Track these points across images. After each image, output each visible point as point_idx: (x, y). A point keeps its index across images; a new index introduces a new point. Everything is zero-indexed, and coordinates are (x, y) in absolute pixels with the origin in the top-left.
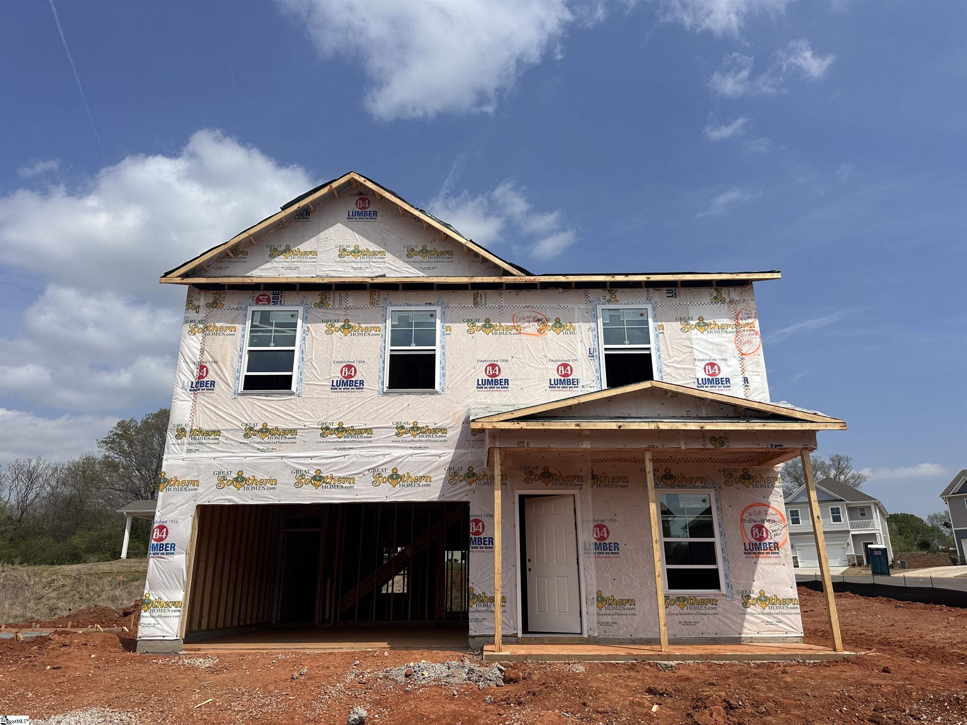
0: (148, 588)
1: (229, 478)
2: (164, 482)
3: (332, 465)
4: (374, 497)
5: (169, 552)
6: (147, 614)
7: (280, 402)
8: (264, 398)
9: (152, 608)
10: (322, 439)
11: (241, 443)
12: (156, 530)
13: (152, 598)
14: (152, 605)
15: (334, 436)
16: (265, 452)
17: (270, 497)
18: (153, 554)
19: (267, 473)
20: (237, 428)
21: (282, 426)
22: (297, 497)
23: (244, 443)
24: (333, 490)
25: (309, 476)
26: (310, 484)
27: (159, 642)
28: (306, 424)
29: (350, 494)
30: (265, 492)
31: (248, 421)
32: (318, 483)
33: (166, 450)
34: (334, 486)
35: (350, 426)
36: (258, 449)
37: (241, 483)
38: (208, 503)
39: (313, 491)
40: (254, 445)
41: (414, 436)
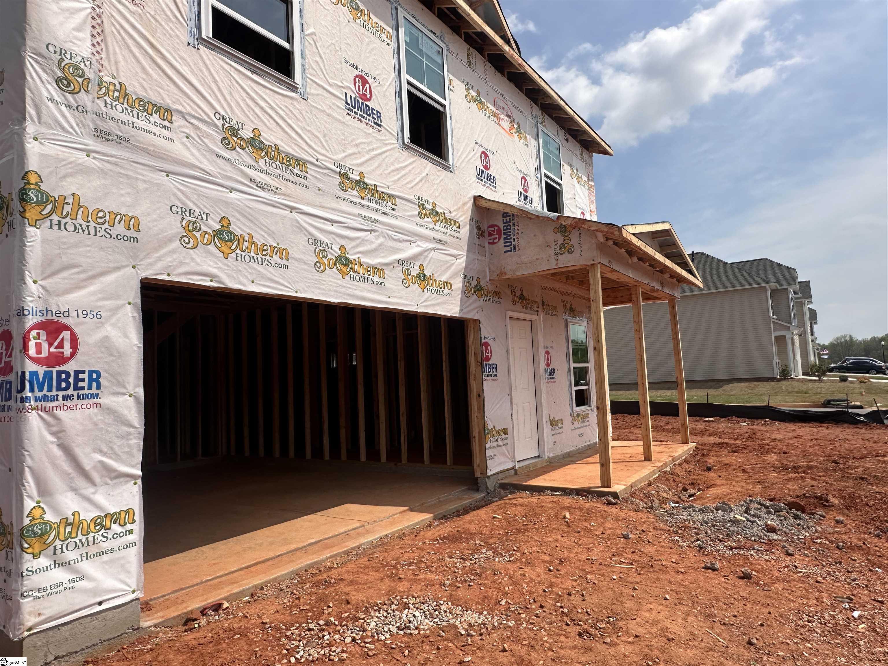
0: (34, 493)
1: (204, 228)
2: (44, 203)
3: (358, 241)
4: (406, 302)
5: (86, 392)
6: (43, 561)
7: (277, 96)
8: (249, 73)
9: (58, 543)
10: (341, 194)
11: (218, 156)
12: (33, 333)
13: (49, 517)
14: (58, 535)
15: (355, 192)
16: (263, 189)
17: (281, 281)
18: (37, 399)
19: (271, 234)
20: (206, 118)
21: (286, 147)
22: (319, 288)
23: (224, 158)
24: (362, 284)
25: (332, 254)
26: (335, 269)
27: (88, 619)
28: (320, 157)
29: (381, 294)
30: (271, 269)
31: (227, 113)
32: (344, 269)
33: (30, 109)
34: (363, 279)
35: (373, 183)
36: (252, 180)
37: (229, 244)
38: (164, 277)
39: (339, 282)
40: (242, 167)
41: (435, 222)
